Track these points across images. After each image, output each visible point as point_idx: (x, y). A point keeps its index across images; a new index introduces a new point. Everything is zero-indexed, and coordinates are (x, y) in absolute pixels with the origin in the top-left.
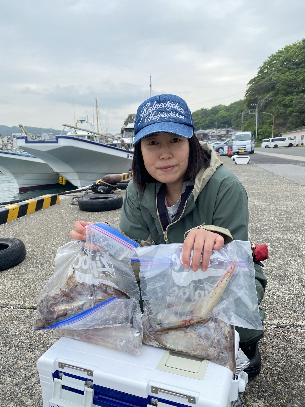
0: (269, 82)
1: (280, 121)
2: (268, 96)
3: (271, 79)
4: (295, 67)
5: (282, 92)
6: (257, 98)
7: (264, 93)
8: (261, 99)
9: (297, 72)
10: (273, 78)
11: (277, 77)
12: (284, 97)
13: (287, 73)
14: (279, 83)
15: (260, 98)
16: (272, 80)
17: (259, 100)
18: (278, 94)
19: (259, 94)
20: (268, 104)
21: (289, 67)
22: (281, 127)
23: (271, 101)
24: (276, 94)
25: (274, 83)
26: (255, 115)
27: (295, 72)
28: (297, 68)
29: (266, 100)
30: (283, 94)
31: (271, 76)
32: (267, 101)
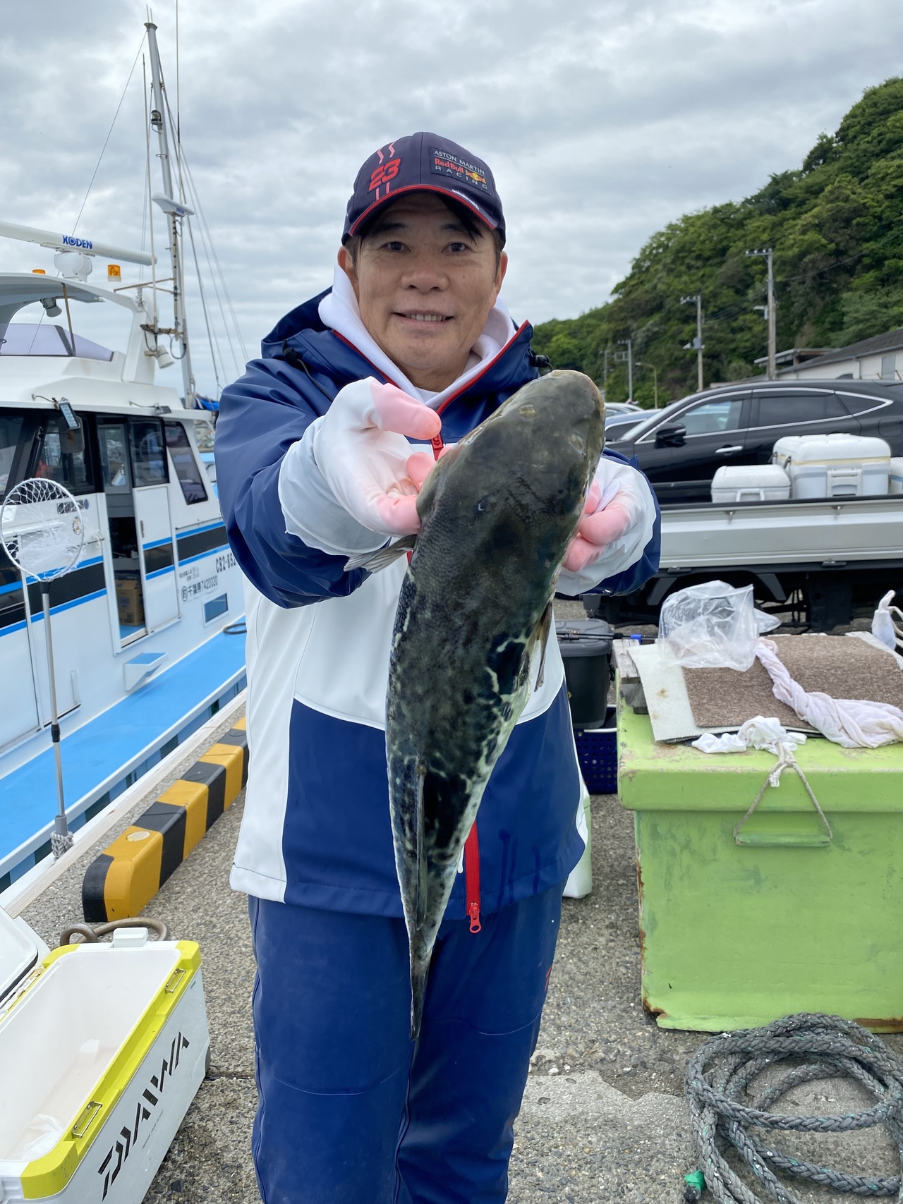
0: (652, 293)
1: (677, 373)
2: (651, 323)
3: (655, 287)
4: (699, 263)
5: (678, 315)
6: (629, 327)
7: (643, 315)
8: (638, 328)
9: (703, 275)
10: (659, 286)
11: (667, 284)
12: (680, 326)
13: (685, 278)
14: (670, 296)
15: (635, 326)
16: (657, 291)
17: (633, 331)
18: (669, 319)
19: (633, 317)
20: (651, 339)
21: (688, 264)
22: (678, 387)
23: (656, 333)
24: (667, 319)
25: (661, 297)
26: (627, 362)
27: (700, 274)
28: (704, 266)
29: (648, 330)
30: (679, 319)
31: (655, 281)
32: (650, 334)
